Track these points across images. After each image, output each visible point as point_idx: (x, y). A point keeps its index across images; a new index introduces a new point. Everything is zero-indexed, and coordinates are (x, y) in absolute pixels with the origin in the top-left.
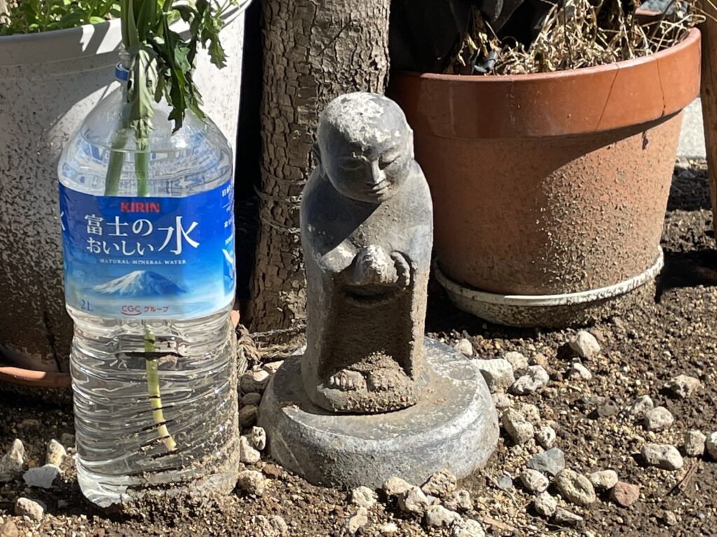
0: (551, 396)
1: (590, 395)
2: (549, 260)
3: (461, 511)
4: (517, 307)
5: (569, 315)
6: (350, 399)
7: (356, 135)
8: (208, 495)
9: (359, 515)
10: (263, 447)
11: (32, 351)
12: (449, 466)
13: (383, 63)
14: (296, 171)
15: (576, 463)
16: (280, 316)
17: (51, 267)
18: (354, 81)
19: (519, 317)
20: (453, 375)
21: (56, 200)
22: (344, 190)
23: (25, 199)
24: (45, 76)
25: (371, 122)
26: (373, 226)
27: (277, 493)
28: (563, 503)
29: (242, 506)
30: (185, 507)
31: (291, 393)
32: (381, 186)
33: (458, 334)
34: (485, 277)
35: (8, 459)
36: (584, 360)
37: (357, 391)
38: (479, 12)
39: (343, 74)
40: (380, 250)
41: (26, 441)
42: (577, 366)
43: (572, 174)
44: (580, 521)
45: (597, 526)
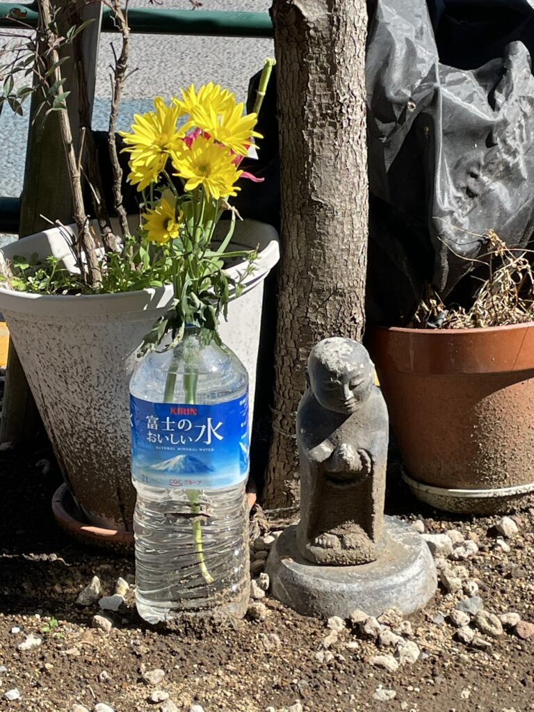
0: (478, 562)
1: (507, 562)
2: (480, 464)
3: (405, 636)
4: (458, 498)
5: (496, 505)
6: (329, 554)
7: (333, 366)
8: (226, 618)
9: (331, 635)
10: (267, 588)
11: (108, 516)
12: (397, 605)
13: (360, 319)
14: (298, 394)
15: (492, 608)
16: (285, 498)
17: (123, 456)
18: (339, 331)
19: (460, 505)
20: (405, 542)
21: (128, 408)
22: (324, 404)
23: (107, 407)
24: (124, 322)
25: (344, 357)
26: (345, 430)
27: (275, 620)
28: (479, 634)
29: (250, 627)
30: (210, 625)
31: (288, 550)
32: (350, 402)
33: (415, 517)
34: (435, 476)
35: (89, 590)
36: (506, 538)
37: (334, 549)
38: (430, 285)
39: (331, 326)
40: (350, 447)
41: (102, 579)
42: (499, 541)
43: (496, 402)
44: (489, 646)
45: (502, 651)
